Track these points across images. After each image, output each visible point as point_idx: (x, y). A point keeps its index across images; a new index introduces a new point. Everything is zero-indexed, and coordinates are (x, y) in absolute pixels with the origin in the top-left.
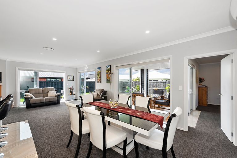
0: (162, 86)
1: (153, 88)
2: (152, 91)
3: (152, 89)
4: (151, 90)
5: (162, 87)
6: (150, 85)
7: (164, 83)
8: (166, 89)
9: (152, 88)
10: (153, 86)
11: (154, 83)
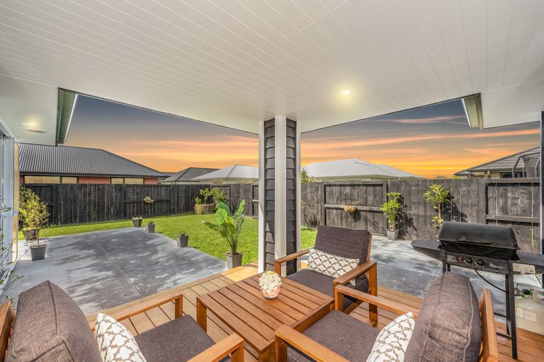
0: (370, 198)
1: (341, 206)
2: (337, 214)
3: (336, 209)
4: (335, 212)
5: (369, 203)
6: (332, 193)
7: (378, 188)
8: (384, 209)
9: (337, 206)
10: (339, 200)
11: (343, 188)
